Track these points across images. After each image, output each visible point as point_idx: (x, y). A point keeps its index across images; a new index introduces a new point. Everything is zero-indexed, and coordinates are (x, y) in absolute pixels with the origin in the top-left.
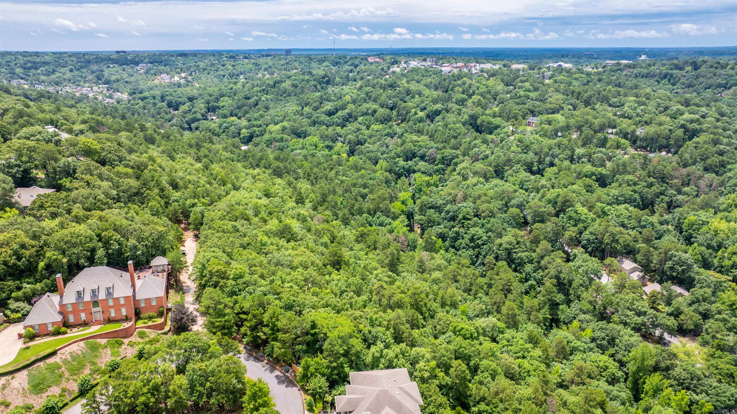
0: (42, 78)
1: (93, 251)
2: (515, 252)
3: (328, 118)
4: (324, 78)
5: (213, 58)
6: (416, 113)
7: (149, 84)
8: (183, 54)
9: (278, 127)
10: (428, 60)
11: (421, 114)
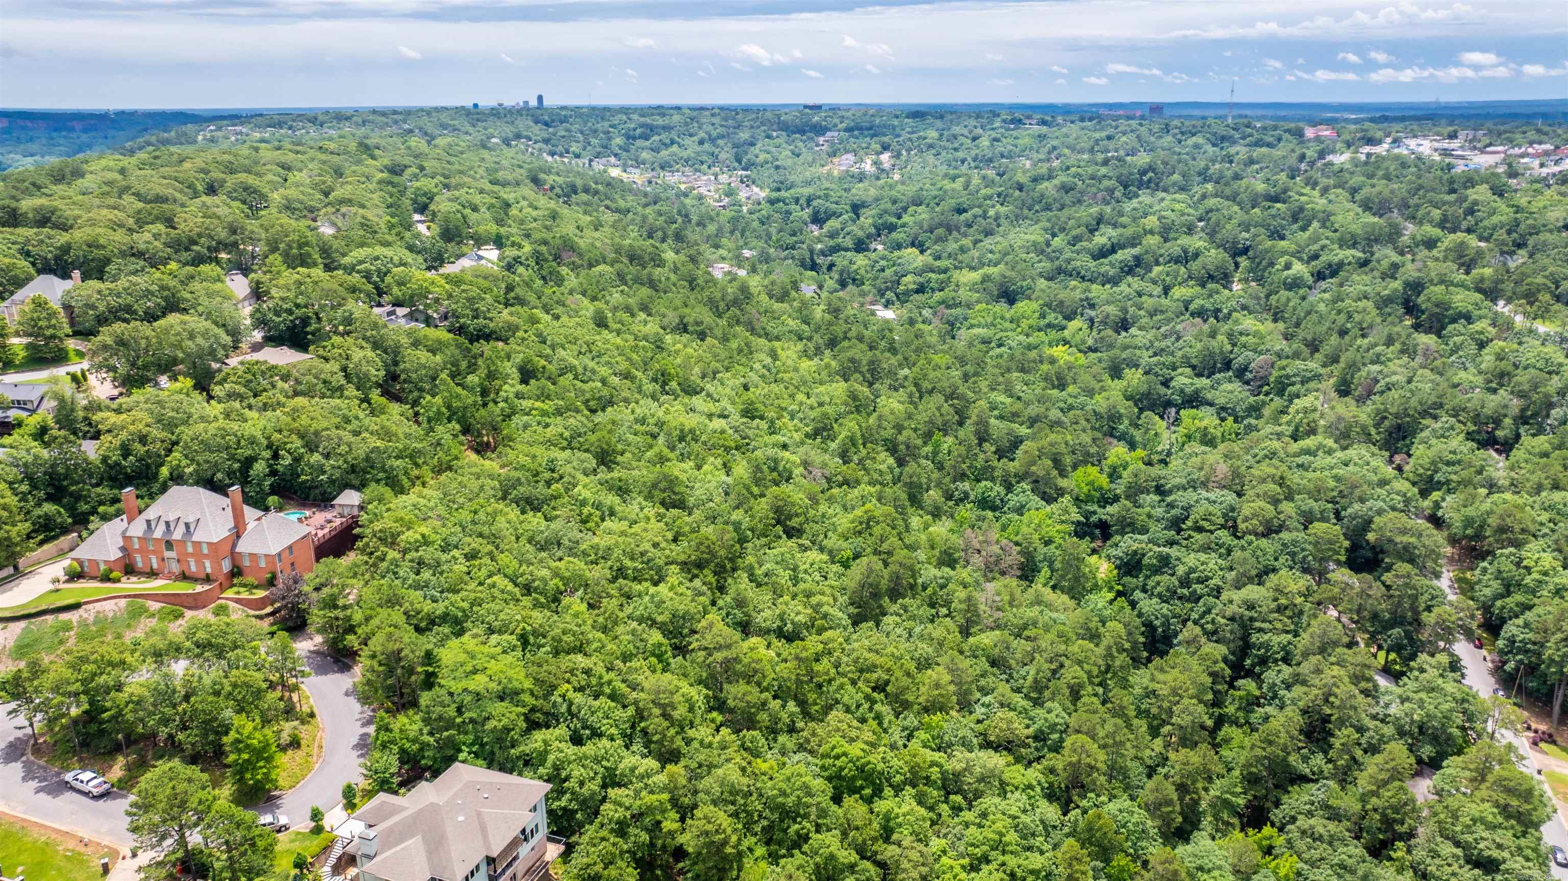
0: (645, 155)
1: (249, 462)
2: (1260, 630)
3: (1092, 264)
4: (1143, 173)
5: (973, 122)
6: (1288, 266)
7: (808, 174)
8: (918, 114)
9: (976, 276)
10: (1462, 134)
11: (1298, 268)
